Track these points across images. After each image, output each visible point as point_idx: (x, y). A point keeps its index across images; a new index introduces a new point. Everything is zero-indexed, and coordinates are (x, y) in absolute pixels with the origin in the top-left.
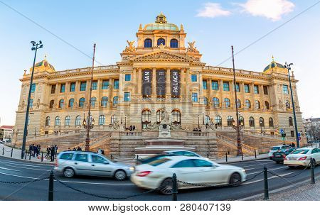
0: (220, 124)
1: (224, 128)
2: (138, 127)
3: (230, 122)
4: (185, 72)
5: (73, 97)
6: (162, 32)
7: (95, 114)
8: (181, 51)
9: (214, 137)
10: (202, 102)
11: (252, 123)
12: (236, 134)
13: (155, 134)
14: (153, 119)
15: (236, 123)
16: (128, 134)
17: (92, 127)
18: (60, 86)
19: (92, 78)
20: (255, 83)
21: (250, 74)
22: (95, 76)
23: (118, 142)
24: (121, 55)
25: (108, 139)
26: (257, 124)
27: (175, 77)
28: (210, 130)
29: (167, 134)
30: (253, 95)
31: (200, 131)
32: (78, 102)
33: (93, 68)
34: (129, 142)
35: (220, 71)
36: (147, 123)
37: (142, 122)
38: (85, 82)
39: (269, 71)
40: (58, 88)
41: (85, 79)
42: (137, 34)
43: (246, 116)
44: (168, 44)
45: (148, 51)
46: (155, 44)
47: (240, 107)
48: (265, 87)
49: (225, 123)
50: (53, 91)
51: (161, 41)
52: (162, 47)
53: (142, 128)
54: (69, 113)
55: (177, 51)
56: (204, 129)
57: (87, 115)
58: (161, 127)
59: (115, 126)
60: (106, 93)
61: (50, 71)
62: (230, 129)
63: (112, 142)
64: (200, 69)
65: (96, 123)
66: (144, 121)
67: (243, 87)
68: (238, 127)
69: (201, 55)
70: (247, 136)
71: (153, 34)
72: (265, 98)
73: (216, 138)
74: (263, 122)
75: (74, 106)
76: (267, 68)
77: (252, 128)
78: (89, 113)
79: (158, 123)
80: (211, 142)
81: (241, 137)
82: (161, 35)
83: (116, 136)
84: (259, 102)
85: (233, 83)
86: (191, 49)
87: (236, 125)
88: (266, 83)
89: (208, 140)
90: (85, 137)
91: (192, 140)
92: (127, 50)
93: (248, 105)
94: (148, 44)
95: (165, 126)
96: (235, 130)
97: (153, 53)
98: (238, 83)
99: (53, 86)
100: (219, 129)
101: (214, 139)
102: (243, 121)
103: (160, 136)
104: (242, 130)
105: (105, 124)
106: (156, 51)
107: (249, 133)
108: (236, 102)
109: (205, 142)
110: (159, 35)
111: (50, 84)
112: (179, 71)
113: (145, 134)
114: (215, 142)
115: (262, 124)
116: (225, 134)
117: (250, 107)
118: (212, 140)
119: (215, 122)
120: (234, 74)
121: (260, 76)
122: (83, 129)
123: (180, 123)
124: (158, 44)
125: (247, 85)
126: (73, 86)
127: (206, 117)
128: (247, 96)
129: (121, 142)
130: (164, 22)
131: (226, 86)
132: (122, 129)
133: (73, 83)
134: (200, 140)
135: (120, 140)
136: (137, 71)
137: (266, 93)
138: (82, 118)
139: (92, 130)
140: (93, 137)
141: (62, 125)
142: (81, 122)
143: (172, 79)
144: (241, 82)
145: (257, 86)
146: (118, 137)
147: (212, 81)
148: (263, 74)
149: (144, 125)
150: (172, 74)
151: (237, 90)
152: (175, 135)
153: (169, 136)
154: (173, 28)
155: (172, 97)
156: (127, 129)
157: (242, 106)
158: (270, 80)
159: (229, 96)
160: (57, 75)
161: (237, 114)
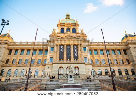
0: (101, 74)
1: (104, 76)
2: (57, 77)
3: (107, 73)
4: (80, 46)
5: (22, 58)
6: (68, 24)
7: (33, 69)
8: (77, 34)
9: (98, 82)
10: (90, 62)
11: (120, 73)
12: (111, 80)
13: (65, 81)
14: (65, 72)
15: (110, 73)
16: (51, 81)
17: (31, 76)
18: (15, 51)
19: (34, 48)
20: (118, 49)
21: (114, 44)
22: (36, 47)
23: (45, 86)
24: (50, 36)
25: (39, 84)
26: (124, 73)
27: (75, 49)
28: (96, 78)
29: (72, 81)
30: (118, 56)
31: (90, 78)
32: (24, 62)
33: (35, 42)
34: (51, 86)
35: (97, 44)
36: (61, 74)
37: (59, 74)
38: (30, 50)
39: (125, 40)
40: (13, 52)
41: (30, 48)
42: (58, 25)
43: (116, 69)
44: (71, 31)
45: (62, 35)
46: (65, 31)
47: (111, 63)
48: (125, 51)
49: (104, 74)
50: (10, 53)
51: (68, 29)
52: (69, 32)
53: (59, 77)
54: (18, 68)
55: (76, 34)
56: (92, 78)
57: (28, 70)
58: (69, 77)
59: (44, 77)
60: (40, 57)
61: (10, 40)
62: (107, 77)
63: (42, 86)
64: (87, 44)
65: (33, 75)
66: (60, 73)
67: (111, 52)
68: (112, 76)
69: (87, 36)
70: (118, 82)
71: (65, 25)
72: (126, 57)
73: (100, 83)
74: (127, 72)
75: (22, 64)
76: (123, 38)
77: (121, 76)
78: (30, 68)
79: (67, 75)
80: (97, 85)
81: (114, 82)
82: (68, 26)
83: (44, 82)
84: (122, 60)
85: (105, 50)
86: (82, 33)
87: (110, 75)
88: (125, 47)
89: (95, 84)
90: (26, 83)
91: (86, 84)
92: (52, 34)
93: (116, 62)
94: (62, 31)
95: (71, 76)
96: (110, 78)
97: (64, 36)
98: (108, 50)
99: (11, 51)
100: (101, 77)
101: (98, 84)
102: (114, 72)
103: (69, 82)
104: (114, 78)
105: (39, 75)
106: (66, 35)
107: (119, 79)
108: (109, 61)
109: (93, 85)
110: (67, 26)
111: (9, 49)
112: (77, 46)
113: (60, 81)
114: (99, 85)
115: (127, 73)
116: (104, 80)
117: (117, 63)
118: (97, 84)
119: (98, 73)
120: (105, 45)
121: (120, 44)
122: (25, 78)
123: (79, 74)
124: (67, 31)
125: (113, 50)
126: (23, 52)
127: (92, 71)
128: (114, 57)
129: (47, 86)
130: (69, 18)
131: (102, 52)
132: (48, 78)
133: (23, 50)
134: (90, 84)
135: (46, 85)
136: (57, 46)
137: (126, 54)
138: (25, 71)
139: (30, 78)
140: (30, 83)
141: (12, 75)
142: (25, 74)
143: (74, 50)
144: (110, 49)
145: (119, 50)
146: (45, 83)
147: (94, 50)
148: (121, 42)
149: (60, 76)
150: (74, 48)
151: (108, 54)
152: (76, 81)
153: (73, 82)
154: (73, 22)
155: (74, 60)
156: (50, 78)
157: (113, 63)
158: (127, 45)
159: (104, 58)
160: (14, 44)
161: (110, 68)
